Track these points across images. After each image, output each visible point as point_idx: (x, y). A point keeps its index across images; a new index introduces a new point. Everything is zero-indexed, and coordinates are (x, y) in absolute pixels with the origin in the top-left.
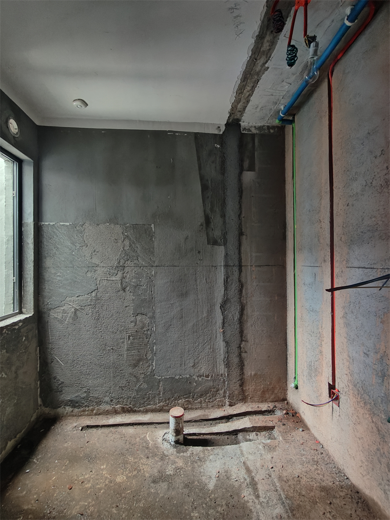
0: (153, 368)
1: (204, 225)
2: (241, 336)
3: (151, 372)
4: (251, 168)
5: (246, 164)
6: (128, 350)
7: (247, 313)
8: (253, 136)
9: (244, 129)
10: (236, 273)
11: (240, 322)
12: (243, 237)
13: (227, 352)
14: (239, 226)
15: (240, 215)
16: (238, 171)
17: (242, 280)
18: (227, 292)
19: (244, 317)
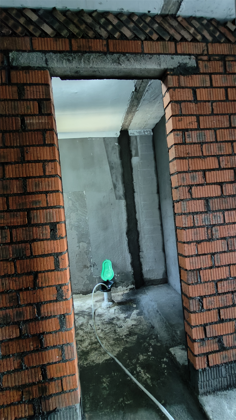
0: (91, 272)
1: (113, 189)
2: (139, 249)
3: (91, 274)
4: (137, 155)
5: (134, 153)
6: (76, 263)
7: (141, 236)
8: (136, 137)
9: (131, 133)
10: (133, 214)
11: (138, 241)
12: (135, 194)
13: (132, 259)
14: (133, 188)
15: (132, 181)
16: (129, 157)
17: (137, 217)
18: (129, 225)
19: (140, 238)
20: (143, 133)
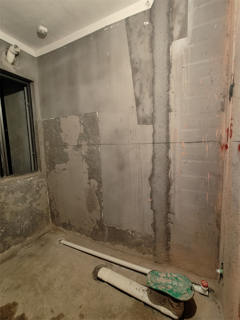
0: (102, 217)
2: (169, 208)
3: (101, 220)
4: (183, 34)
10: (164, 150)
11: (168, 196)
12: (172, 115)
13: (154, 219)
14: (168, 102)
15: (168, 91)
16: (167, 42)
17: (171, 155)
18: (155, 167)
19: (172, 192)
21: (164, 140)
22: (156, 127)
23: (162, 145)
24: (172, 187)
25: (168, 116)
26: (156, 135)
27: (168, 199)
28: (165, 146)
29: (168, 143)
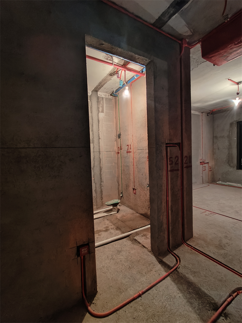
2: (101, 180)
4: (102, 112)
5: (100, 109)
8: (103, 98)
9: (99, 95)
10: (98, 155)
11: (101, 175)
12: (100, 140)
13: (96, 187)
14: (99, 135)
15: (99, 131)
16: (97, 112)
17: (101, 157)
18: (95, 163)
19: (102, 172)
20: (108, 97)
21: (98, 150)
22: (95, 145)
23: (97, 152)
24: (102, 171)
25: (99, 141)
26: (95, 148)
27: (101, 176)
28: (98, 153)
29: (100, 152)
